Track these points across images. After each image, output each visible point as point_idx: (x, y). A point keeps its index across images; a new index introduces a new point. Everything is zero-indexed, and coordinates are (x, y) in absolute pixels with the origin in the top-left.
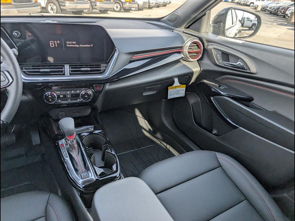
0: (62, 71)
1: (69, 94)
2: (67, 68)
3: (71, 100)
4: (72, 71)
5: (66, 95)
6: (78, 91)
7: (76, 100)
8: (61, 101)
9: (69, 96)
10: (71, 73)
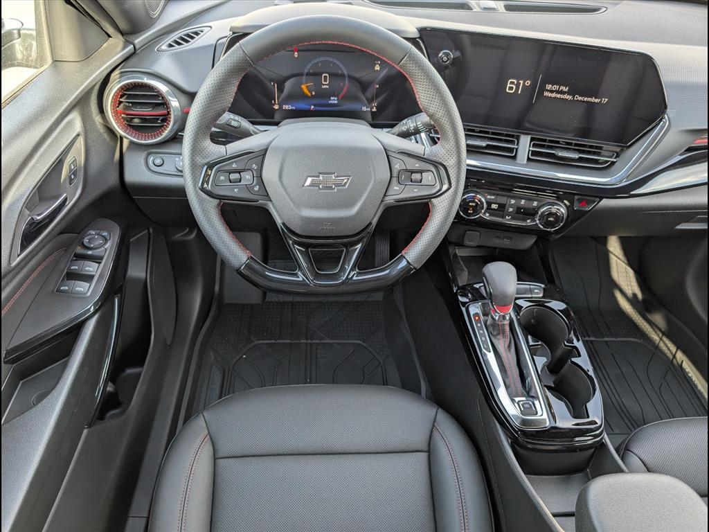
0: (511, 150)
1: (512, 206)
2: (525, 145)
3: (513, 218)
4: (534, 153)
5: (505, 205)
6: (535, 204)
7: (525, 220)
8: (490, 215)
9: (511, 210)
10: (530, 156)
